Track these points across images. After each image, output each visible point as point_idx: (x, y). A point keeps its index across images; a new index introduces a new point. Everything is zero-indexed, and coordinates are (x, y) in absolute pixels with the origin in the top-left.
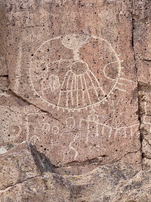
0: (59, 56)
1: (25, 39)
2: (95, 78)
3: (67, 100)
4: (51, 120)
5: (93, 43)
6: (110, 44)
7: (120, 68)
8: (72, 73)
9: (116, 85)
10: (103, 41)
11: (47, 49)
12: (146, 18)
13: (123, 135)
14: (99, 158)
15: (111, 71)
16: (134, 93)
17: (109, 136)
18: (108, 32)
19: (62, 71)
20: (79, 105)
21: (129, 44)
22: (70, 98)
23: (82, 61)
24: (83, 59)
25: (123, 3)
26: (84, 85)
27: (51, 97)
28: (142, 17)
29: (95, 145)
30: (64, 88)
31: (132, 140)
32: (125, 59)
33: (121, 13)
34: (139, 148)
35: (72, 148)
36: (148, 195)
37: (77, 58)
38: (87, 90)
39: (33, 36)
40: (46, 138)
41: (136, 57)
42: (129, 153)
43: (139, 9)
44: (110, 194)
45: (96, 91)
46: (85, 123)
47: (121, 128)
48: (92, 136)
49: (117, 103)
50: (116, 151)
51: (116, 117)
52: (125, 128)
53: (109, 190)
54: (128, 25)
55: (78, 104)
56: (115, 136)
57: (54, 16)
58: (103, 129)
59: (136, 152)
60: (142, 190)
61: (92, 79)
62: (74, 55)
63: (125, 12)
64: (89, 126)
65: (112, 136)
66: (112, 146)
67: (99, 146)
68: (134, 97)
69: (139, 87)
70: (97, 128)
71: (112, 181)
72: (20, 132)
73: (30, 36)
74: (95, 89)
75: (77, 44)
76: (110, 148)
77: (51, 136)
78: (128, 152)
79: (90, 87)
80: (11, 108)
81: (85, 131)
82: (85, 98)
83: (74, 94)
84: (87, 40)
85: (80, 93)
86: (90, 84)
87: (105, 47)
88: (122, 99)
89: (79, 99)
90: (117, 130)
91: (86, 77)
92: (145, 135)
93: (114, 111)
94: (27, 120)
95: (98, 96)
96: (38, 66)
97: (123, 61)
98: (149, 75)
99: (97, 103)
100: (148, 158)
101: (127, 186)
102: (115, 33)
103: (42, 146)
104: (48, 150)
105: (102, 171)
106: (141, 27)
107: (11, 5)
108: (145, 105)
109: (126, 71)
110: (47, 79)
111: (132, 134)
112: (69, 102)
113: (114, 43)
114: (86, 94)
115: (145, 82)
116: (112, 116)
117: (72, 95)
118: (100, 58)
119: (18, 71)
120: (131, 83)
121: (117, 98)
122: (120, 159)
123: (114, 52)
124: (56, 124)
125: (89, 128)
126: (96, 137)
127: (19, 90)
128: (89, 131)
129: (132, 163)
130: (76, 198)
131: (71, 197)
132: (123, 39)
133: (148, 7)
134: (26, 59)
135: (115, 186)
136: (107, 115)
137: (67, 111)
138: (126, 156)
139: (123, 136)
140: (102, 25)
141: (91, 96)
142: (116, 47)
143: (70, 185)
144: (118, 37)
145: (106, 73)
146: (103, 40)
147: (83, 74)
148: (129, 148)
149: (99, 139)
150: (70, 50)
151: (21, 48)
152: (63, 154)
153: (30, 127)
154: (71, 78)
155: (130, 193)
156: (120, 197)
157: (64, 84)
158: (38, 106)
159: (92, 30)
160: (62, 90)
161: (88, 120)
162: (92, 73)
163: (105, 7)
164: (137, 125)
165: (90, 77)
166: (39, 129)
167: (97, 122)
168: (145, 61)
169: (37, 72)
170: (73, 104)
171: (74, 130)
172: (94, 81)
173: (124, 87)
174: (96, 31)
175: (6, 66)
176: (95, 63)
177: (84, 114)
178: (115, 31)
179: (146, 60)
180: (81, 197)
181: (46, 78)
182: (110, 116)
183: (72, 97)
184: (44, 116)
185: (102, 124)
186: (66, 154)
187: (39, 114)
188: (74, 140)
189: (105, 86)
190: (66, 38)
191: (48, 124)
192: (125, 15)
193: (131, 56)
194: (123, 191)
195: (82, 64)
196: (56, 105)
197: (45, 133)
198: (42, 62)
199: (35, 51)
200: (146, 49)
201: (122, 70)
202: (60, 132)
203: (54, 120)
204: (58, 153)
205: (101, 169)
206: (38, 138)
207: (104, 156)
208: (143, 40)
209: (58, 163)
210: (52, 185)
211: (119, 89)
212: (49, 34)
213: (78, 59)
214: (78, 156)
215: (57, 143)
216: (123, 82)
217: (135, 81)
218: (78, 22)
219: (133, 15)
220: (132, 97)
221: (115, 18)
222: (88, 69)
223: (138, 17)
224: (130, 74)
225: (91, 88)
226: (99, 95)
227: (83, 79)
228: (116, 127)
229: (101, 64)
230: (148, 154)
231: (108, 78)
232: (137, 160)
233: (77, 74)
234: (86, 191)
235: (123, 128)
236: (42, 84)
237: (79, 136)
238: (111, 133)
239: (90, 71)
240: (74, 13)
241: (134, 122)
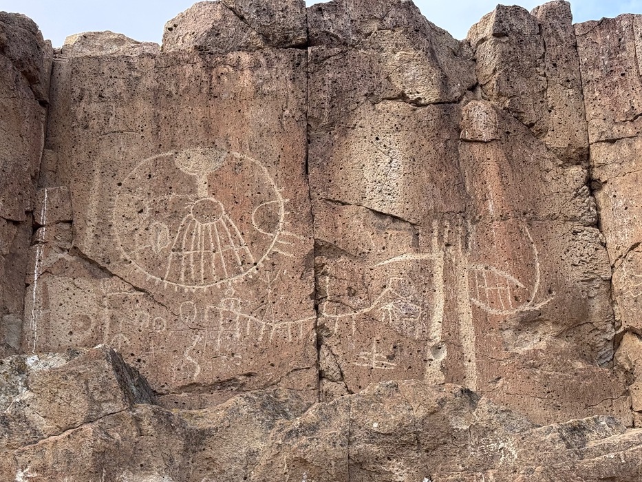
0: (171, 188)
1: (107, 153)
2: (237, 229)
3: (183, 270)
4: (151, 306)
5: (233, 165)
6: (265, 169)
7: (283, 214)
8: (194, 219)
9: (275, 245)
10: (253, 163)
11: (147, 173)
12: (332, 124)
13: (285, 337)
14: (240, 378)
15: (267, 219)
16: (307, 260)
17: (260, 338)
18: (262, 146)
19: (175, 215)
20: (204, 279)
21: (299, 170)
22: (188, 266)
23: (212, 199)
24: (214, 194)
25: (291, 96)
26: (216, 243)
27: (154, 264)
28: (325, 121)
29: (233, 354)
30: (178, 246)
31: (301, 346)
32: (293, 198)
33: (287, 112)
34: (313, 361)
35: (190, 358)
36: (328, 447)
37: (203, 192)
38: (220, 251)
39: (123, 149)
40: (142, 339)
41: (312, 194)
42: (296, 370)
43: (320, 106)
44: (259, 445)
45: (237, 255)
46: (215, 313)
47: (283, 323)
48: (228, 337)
49: (275, 277)
50: (272, 365)
51: (274, 303)
52: (289, 324)
53: (257, 439)
54: (299, 135)
55: (203, 277)
56: (271, 338)
57: (163, 113)
58: (248, 325)
59: (309, 368)
60: (317, 439)
61: (231, 232)
62: (197, 186)
63: (294, 112)
64: (222, 318)
65: (266, 337)
66: (265, 356)
67: (240, 357)
68: (307, 267)
69: (317, 249)
70: (238, 323)
71: (263, 421)
72: (93, 328)
73: (116, 148)
74: (236, 249)
75: (203, 166)
76: (262, 361)
77: (150, 336)
78: (294, 368)
79: (226, 246)
80: (76, 282)
81: (214, 329)
82: (216, 266)
83: (197, 259)
84: (222, 159)
85: (208, 256)
86: (227, 242)
87: (256, 173)
88: (285, 271)
89: (205, 268)
90: (275, 326)
91: (220, 228)
92: (326, 337)
93: (270, 291)
94: (106, 304)
95: (240, 263)
96: (130, 204)
97: (288, 200)
98: (336, 228)
99: (238, 276)
100: (330, 380)
101: (291, 431)
102: (275, 148)
103: (132, 355)
104: (144, 362)
105: (245, 403)
106: (322, 139)
107: (82, 90)
108: (327, 282)
109: (294, 220)
110: (147, 229)
111: (301, 336)
112: (187, 273)
113: (273, 167)
114: (218, 259)
115: (327, 241)
116: (265, 302)
117: (192, 260)
118: (246, 195)
119: (92, 212)
120: (303, 242)
121: (276, 268)
122: (279, 382)
123: (273, 184)
124: (161, 315)
125: (222, 323)
126: (234, 339)
127: (92, 248)
128: (222, 329)
129: (301, 388)
130: (194, 452)
131: (186, 450)
132: (290, 160)
133: (336, 105)
134: (107, 191)
135: (269, 431)
136: (256, 299)
137: (182, 290)
138: (290, 376)
139: (286, 339)
140: (251, 133)
141: (227, 263)
142: (276, 175)
143: (184, 428)
144: (279, 156)
145: (256, 221)
146: (253, 160)
147: (214, 223)
148: (295, 360)
149: (241, 343)
150: (190, 178)
151: (98, 171)
152: (173, 369)
153: (111, 318)
154: (191, 229)
155: (295, 443)
156: (277, 452)
157: (179, 240)
158: (127, 279)
159: (232, 142)
160: (173, 250)
161: (222, 308)
162: (230, 220)
163: (258, 101)
164: (311, 318)
165: (227, 229)
166: (128, 322)
167: (238, 313)
168: (328, 202)
169: (127, 215)
170: (193, 277)
171: (195, 326)
172: (233, 236)
173: (289, 249)
174: (241, 143)
175: (69, 203)
176: (237, 203)
177: (214, 296)
178: (274, 146)
179: (330, 200)
180: (204, 449)
181: (144, 227)
182: (263, 302)
183: (191, 265)
184: (138, 298)
185: (246, 316)
186: (179, 370)
187: (130, 295)
188: (195, 344)
189: (255, 246)
190: (183, 155)
191: (146, 314)
192: (293, 117)
193: (303, 191)
194: (283, 441)
195: (212, 204)
196: (162, 279)
197: (140, 331)
198: (137, 198)
199: (125, 177)
200: (330, 181)
201: (287, 218)
202: (168, 329)
203: (157, 306)
204: (164, 368)
205: (243, 399)
206: (126, 339)
207: (249, 375)
208: (325, 164)
209: (163, 386)
210: (150, 427)
211: (280, 252)
212: (151, 146)
213: (205, 193)
214: (199, 374)
215: (162, 348)
216: (288, 238)
217: (310, 238)
218: (208, 128)
219: (308, 118)
220: (304, 268)
221: (276, 122)
222: (224, 213)
223: (318, 121)
224: (301, 225)
225: (227, 247)
226: (242, 263)
227: (213, 231)
228: (273, 321)
229: (247, 204)
230: (330, 373)
231: (261, 231)
232: (310, 383)
233: (202, 222)
234: (215, 439)
235: (286, 323)
236: (136, 239)
237: (203, 337)
238: (262, 333)
239: (227, 216)
240: (199, 110)
241: (306, 313)
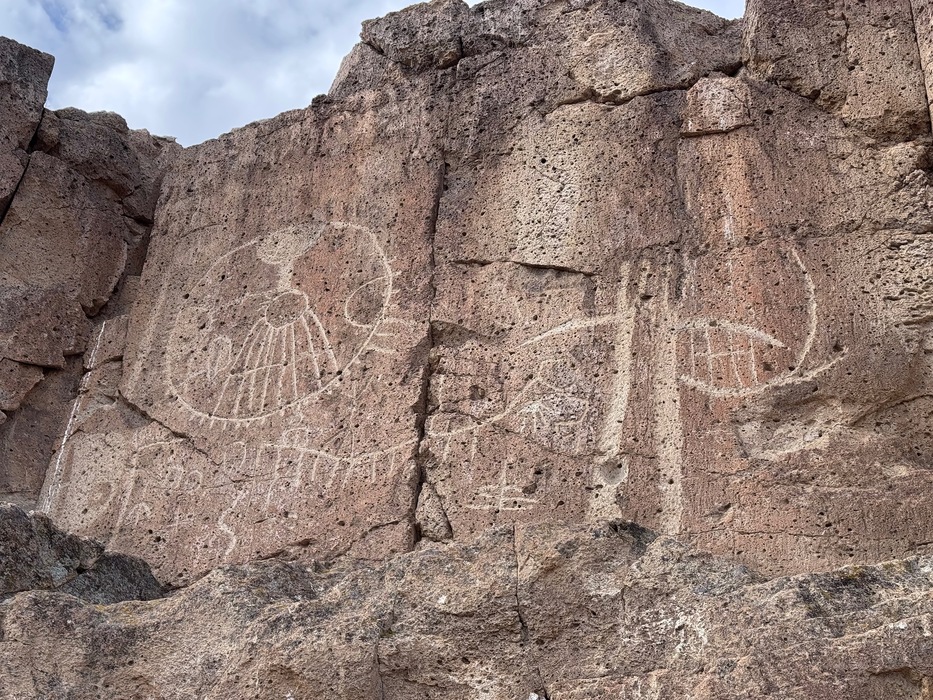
0: (246, 287)
1: (179, 260)
2: (321, 328)
3: (239, 397)
4: (189, 455)
5: (331, 240)
6: (374, 237)
7: (389, 292)
8: (267, 323)
9: (372, 340)
10: (359, 232)
11: (221, 274)
12: (477, 156)
13: (366, 477)
14: (292, 551)
15: (365, 305)
16: (416, 356)
17: (328, 485)
18: (375, 206)
19: (244, 322)
20: (265, 405)
21: (421, 228)
22: (246, 391)
23: (296, 292)
24: (298, 284)
25: (424, 129)
26: (289, 352)
27: (204, 395)
28: (467, 153)
29: (286, 514)
30: (239, 365)
31: (388, 488)
32: (407, 268)
33: (416, 153)
34: (404, 509)
35: (223, 527)
36: (335, 643)
37: (285, 284)
38: (293, 363)
39: (199, 250)
40: (167, 506)
41: (437, 259)
42: (377, 527)
43: (463, 135)
44: (226, 648)
45: (316, 364)
46: (271, 454)
47: (366, 455)
48: (283, 488)
49: (364, 387)
50: (342, 524)
51: (357, 426)
52: (376, 455)
54: (427, 181)
55: (263, 402)
56: (345, 481)
57: (254, 192)
58: (315, 465)
59: (397, 523)
60: (319, 629)
61: (312, 333)
62: (278, 278)
63: (425, 150)
64: (278, 461)
65: (337, 481)
66: (333, 509)
67: (295, 516)
68: (413, 367)
69: (434, 336)
70: (300, 465)
71: (242, 606)
72: (111, 499)
73: (192, 250)
74: (315, 357)
75: (292, 249)
76: (326, 519)
77: (178, 500)
78: (374, 525)
79: (302, 354)
80: (108, 439)
81: (266, 477)
82: (284, 384)
83: (259, 381)
84: (318, 235)
85: (276, 372)
86: (304, 347)
87: (361, 244)
88: (380, 376)
89: (268, 390)
90: (354, 462)
91: (298, 329)
92: (431, 468)
93: (354, 409)
94: (134, 464)
95: (318, 375)
96: (193, 319)
97: (399, 273)
98: (464, 300)
99: (312, 394)
100: (432, 539)
101: (278, 619)
102: (391, 205)
103: (151, 532)
104: (164, 540)
106: (463, 179)
107: (172, 188)
108: (442, 383)
109: (404, 299)
110: (205, 349)
111: (391, 473)
112: (244, 400)
113: (385, 232)
114: (289, 375)
115: (449, 321)
116: (345, 426)
117: (253, 382)
118: (342, 276)
119: (146, 343)
120: (412, 329)
121: (368, 373)
122: (349, 549)
123: (382, 254)
124: (199, 466)
125: (277, 467)
126: (291, 490)
127: (136, 387)
128: (277, 475)
129: (380, 557)
130: (110, 667)
131: (92, 664)
132: (410, 216)
133: (486, 127)
134: (170, 307)
135: (248, 623)
136: (332, 424)
137: (231, 426)
138: (367, 538)
139: (367, 480)
140: (361, 191)
141: (299, 378)
142: (389, 242)
144: (396, 215)
145: (350, 309)
146: (359, 227)
147: (292, 324)
148: (376, 512)
149: (300, 495)
150: (273, 267)
151: (166, 285)
152: (198, 547)
153: (136, 482)
154: (261, 337)
156: (248, 657)
157: (242, 355)
158: (166, 424)
159: (333, 210)
160: (233, 373)
161: (283, 444)
162: (315, 316)
163: (378, 147)
164: (410, 442)
165: (308, 329)
166: (154, 484)
167: (302, 449)
168: (460, 266)
169: (185, 335)
170: (250, 407)
171: (239, 477)
172: (315, 338)
173: (389, 343)
174: (346, 209)
175: (124, 334)
176: (327, 290)
177: (272, 431)
178: (391, 202)
179: (461, 262)
181: (202, 346)
182: (342, 427)
183: (251, 388)
184: (174, 447)
185: (314, 451)
186: (206, 547)
187: (166, 446)
188: (235, 503)
189: (343, 346)
190: (270, 240)
191: (180, 469)
192: (423, 157)
193: (423, 257)
194: (260, 638)
195: (294, 298)
196: (210, 415)
197: (168, 495)
198: (202, 309)
199: (195, 285)
200: (464, 234)
201: (393, 299)
202: (203, 487)
203: (195, 455)
204: (186, 547)
206: (147, 509)
207: (306, 543)
208: (460, 212)
209: (181, 575)
211: (377, 349)
212: (232, 238)
213: (288, 285)
214: (234, 551)
215: (190, 517)
216: (393, 328)
217: (424, 322)
218: (306, 196)
219: (444, 153)
220: (408, 366)
221: (399, 168)
222: (308, 307)
223: (457, 156)
224: (412, 305)
225: (304, 354)
226: (322, 374)
227: (289, 335)
228: (352, 455)
229: (341, 289)
230: (430, 527)
231: (354, 324)
232: (395, 547)
233: (277, 325)
234: (152, 644)
235: (370, 455)
236: (189, 365)
237: (248, 492)
238: (334, 475)
239: (311, 312)
240: (300, 177)
241: (403, 436)
